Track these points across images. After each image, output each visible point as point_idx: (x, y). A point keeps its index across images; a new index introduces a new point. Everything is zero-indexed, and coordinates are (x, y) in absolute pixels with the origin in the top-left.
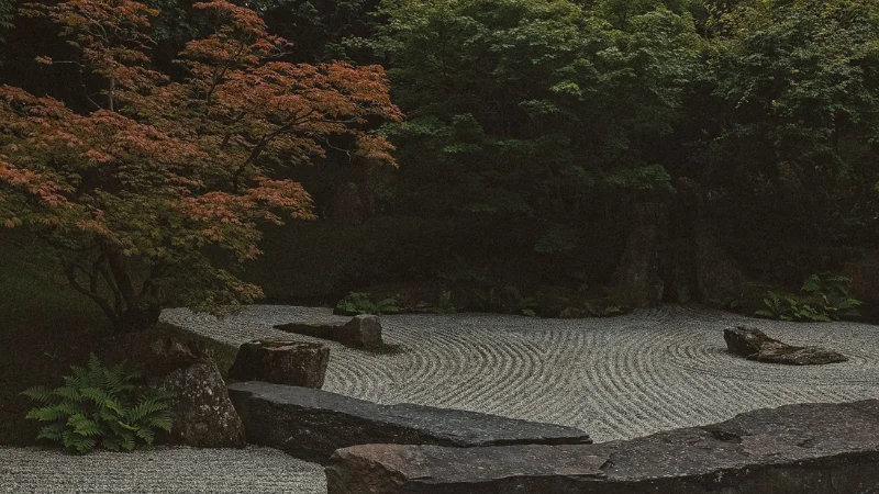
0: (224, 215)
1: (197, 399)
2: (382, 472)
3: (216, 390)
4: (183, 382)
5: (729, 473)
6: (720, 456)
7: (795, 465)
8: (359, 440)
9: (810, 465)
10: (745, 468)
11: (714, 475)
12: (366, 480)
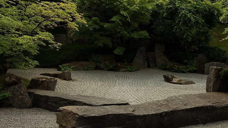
0: (28, 42)
1: (18, 94)
2: (72, 113)
3: (24, 92)
4: (14, 89)
5: (166, 113)
6: (164, 108)
7: (183, 110)
8: (66, 105)
9: (187, 110)
10: (170, 111)
11: (162, 113)
12: (68, 116)
